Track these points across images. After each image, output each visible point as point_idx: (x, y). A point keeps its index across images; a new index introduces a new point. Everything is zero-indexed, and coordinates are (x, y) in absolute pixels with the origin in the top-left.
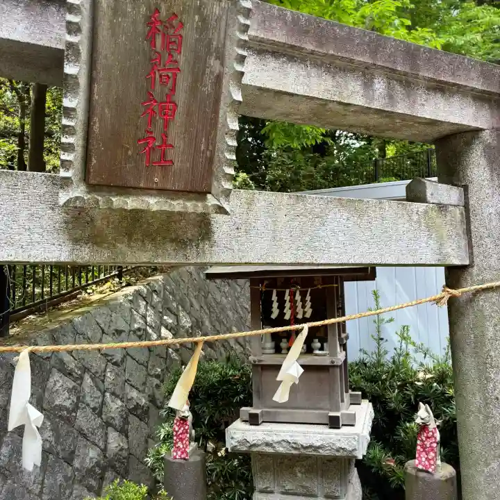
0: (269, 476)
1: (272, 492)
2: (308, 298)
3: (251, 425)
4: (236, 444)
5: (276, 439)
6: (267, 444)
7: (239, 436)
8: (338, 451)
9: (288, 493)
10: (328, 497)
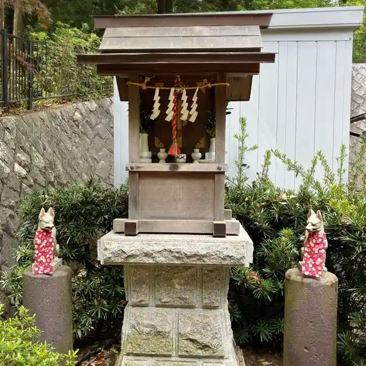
1: (146, 306)
2: (195, 99)
3: (126, 235)
4: (111, 255)
5: (157, 248)
6: (147, 255)
8: (224, 259)
9: (164, 306)
10: (206, 307)
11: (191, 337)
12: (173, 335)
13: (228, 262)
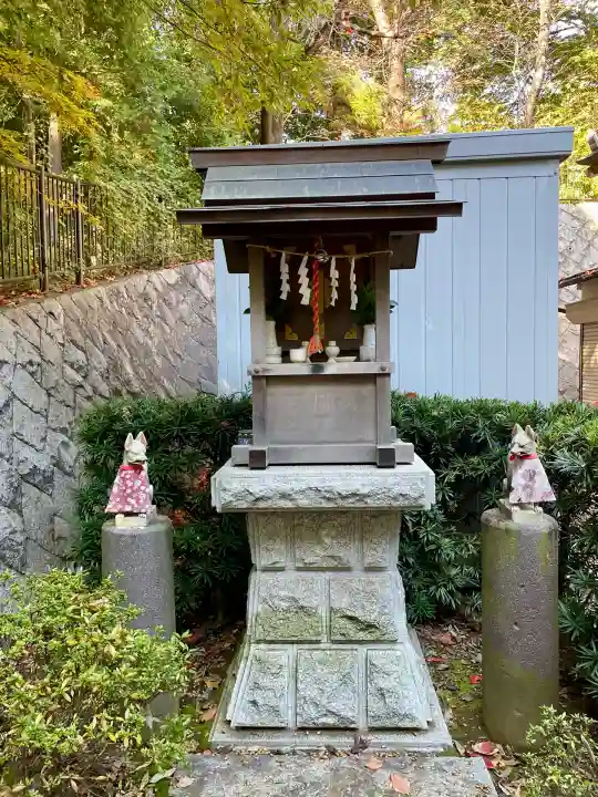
0: (280, 546)
1: (282, 569)
3: (252, 469)
4: (231, 499)
5: (298, 486)
6: (284, 496)
7: (236, 486)
8: (395, 499)
9: (307, 568)
10: (370, 569)
11: (349, 613)
12: (323, 612)
13: (401, 502)
